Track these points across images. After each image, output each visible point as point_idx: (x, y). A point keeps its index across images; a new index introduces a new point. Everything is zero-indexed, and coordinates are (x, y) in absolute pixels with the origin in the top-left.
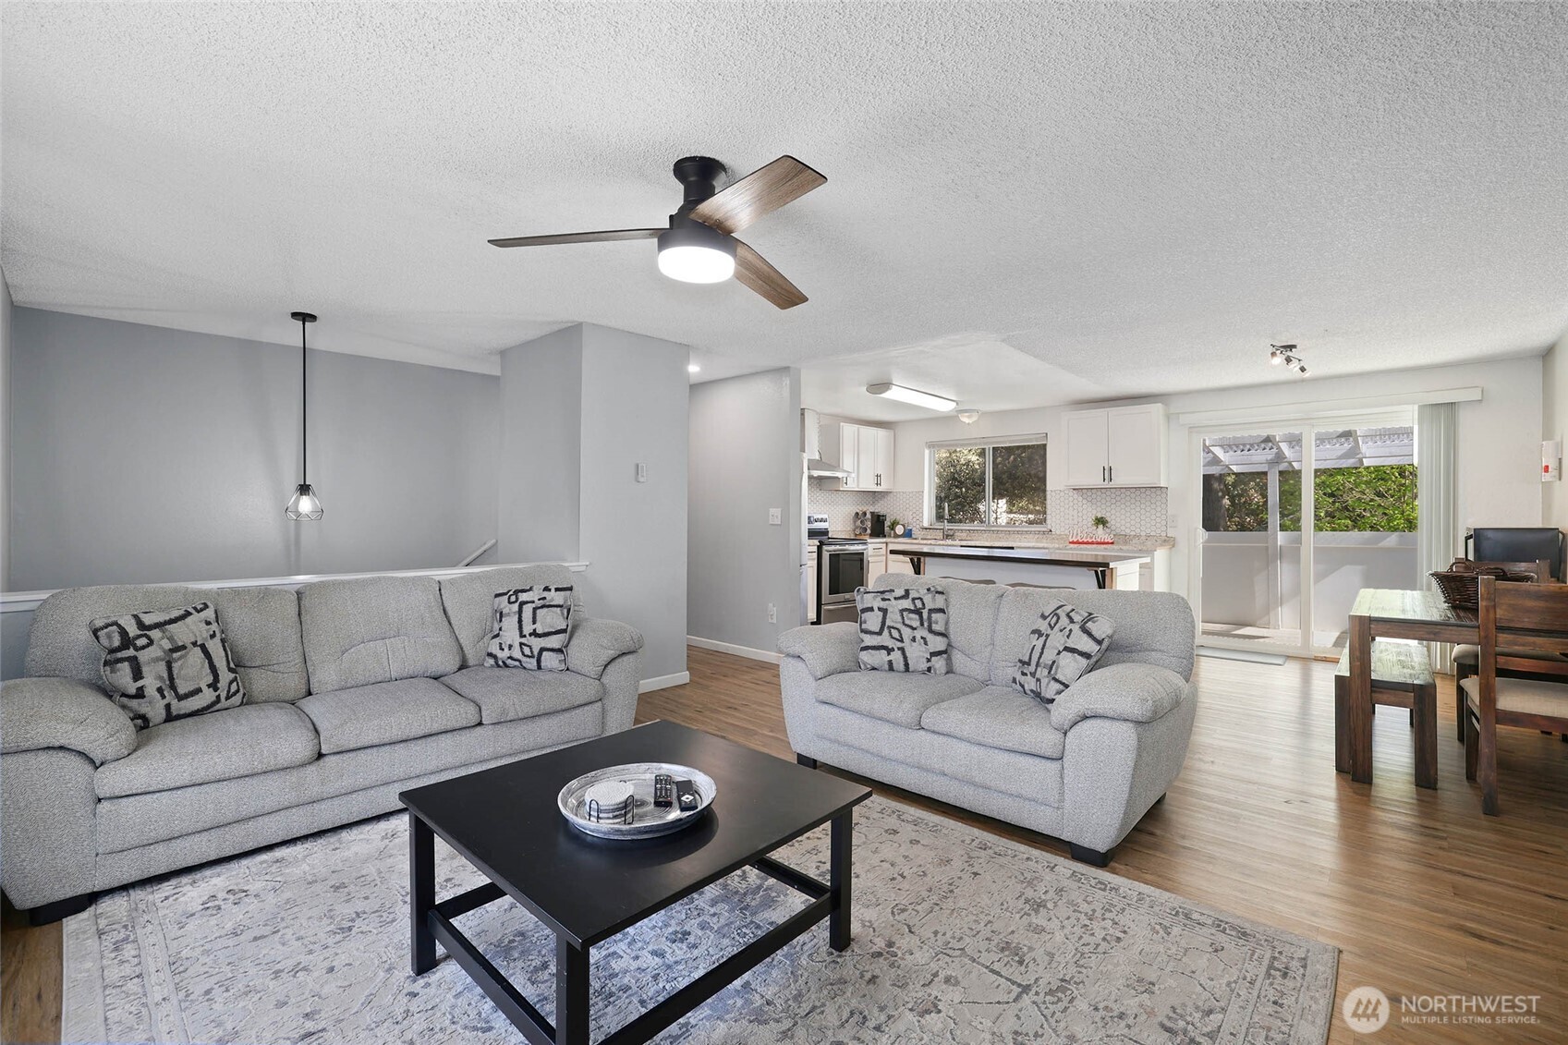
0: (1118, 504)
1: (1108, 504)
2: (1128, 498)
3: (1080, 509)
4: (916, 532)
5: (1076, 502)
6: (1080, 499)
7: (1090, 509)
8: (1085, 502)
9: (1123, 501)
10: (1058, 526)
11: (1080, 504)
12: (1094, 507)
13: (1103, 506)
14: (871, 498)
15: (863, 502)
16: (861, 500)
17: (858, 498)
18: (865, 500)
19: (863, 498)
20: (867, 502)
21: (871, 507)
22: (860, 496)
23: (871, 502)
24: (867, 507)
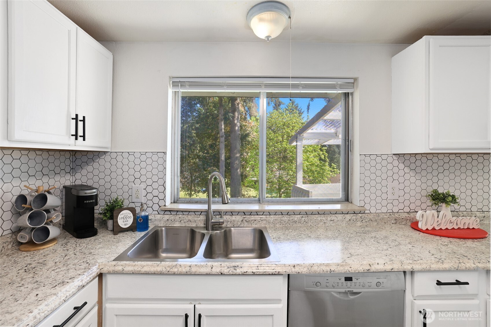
0: (446, 173)
1: (435, 173)
2: (458, 166)
3: (401, 180)
6: (401, 166)
7: (413, 180)
8: (407, 170)
9: (452, 169)
10: (373, 203)
11: (401, 173)
12: (418, 177)
14: (68, 162)
15: (45, 171)
16: (39, 167)
17: (32, 163)
18: (51, 167)
19: (45, 163)
20: (57, 170)
21: (68, 176)
22: (39, 159)
23: (68, 169)
24: (57, 178)
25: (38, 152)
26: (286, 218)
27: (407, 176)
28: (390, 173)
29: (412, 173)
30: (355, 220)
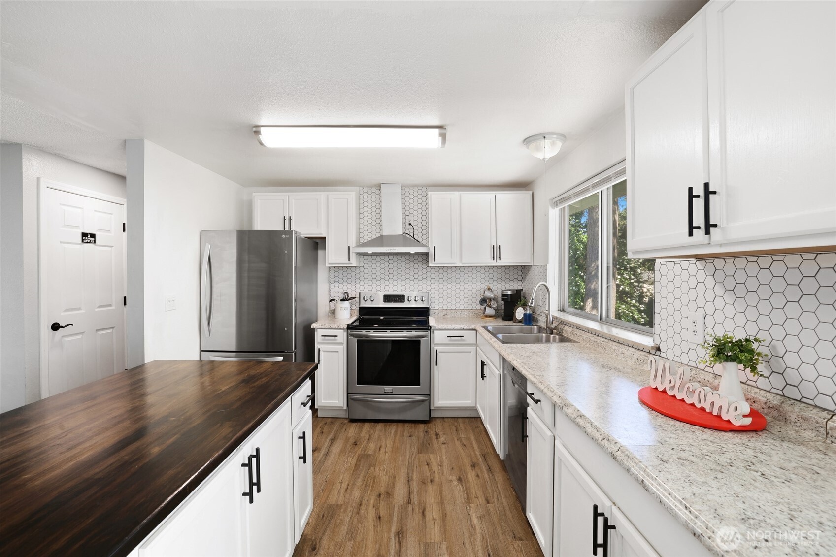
1: (778, 300)
3: (710, 309)
4: (542, 322)
5: (701, 288)
7: (730, 311)
8: (719, 290)
13: (764, 307)
14: (520, 273)
15: (503, 278)
16: (499, 276)
17: (495, 274)
18: (508, 276)
19: (503, 274)
20: (512, 278)
21: (520, 283)
22: (499, 271)
23: (520, 278)
24: (512, 283)
25: (498, 268)
26: (593, 338)
27: (719, 302)
28: (693, 294)
29: (729, 298)
30: (642, 361)
